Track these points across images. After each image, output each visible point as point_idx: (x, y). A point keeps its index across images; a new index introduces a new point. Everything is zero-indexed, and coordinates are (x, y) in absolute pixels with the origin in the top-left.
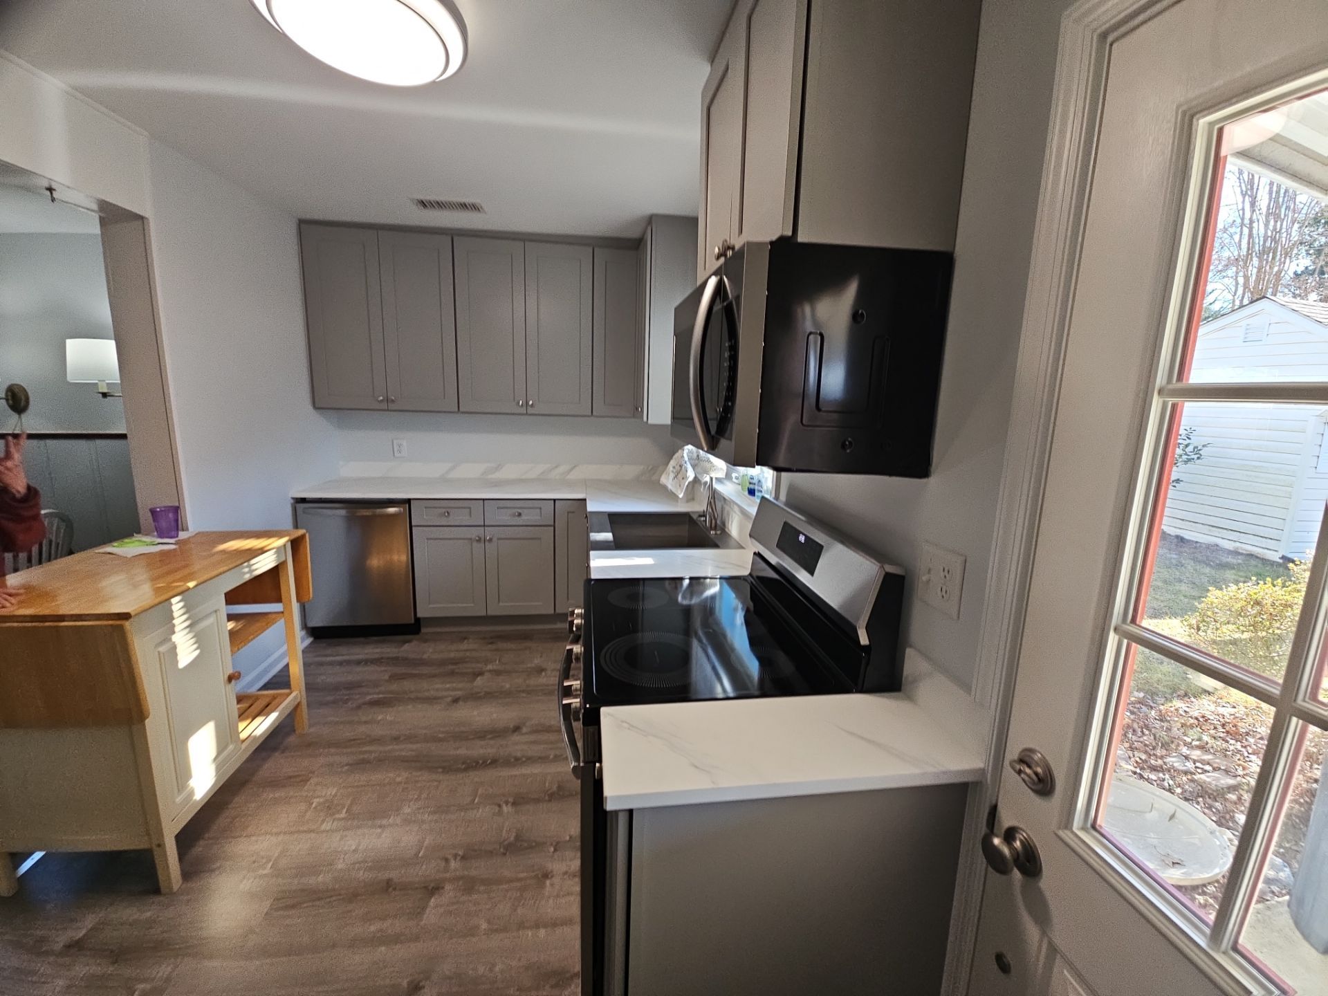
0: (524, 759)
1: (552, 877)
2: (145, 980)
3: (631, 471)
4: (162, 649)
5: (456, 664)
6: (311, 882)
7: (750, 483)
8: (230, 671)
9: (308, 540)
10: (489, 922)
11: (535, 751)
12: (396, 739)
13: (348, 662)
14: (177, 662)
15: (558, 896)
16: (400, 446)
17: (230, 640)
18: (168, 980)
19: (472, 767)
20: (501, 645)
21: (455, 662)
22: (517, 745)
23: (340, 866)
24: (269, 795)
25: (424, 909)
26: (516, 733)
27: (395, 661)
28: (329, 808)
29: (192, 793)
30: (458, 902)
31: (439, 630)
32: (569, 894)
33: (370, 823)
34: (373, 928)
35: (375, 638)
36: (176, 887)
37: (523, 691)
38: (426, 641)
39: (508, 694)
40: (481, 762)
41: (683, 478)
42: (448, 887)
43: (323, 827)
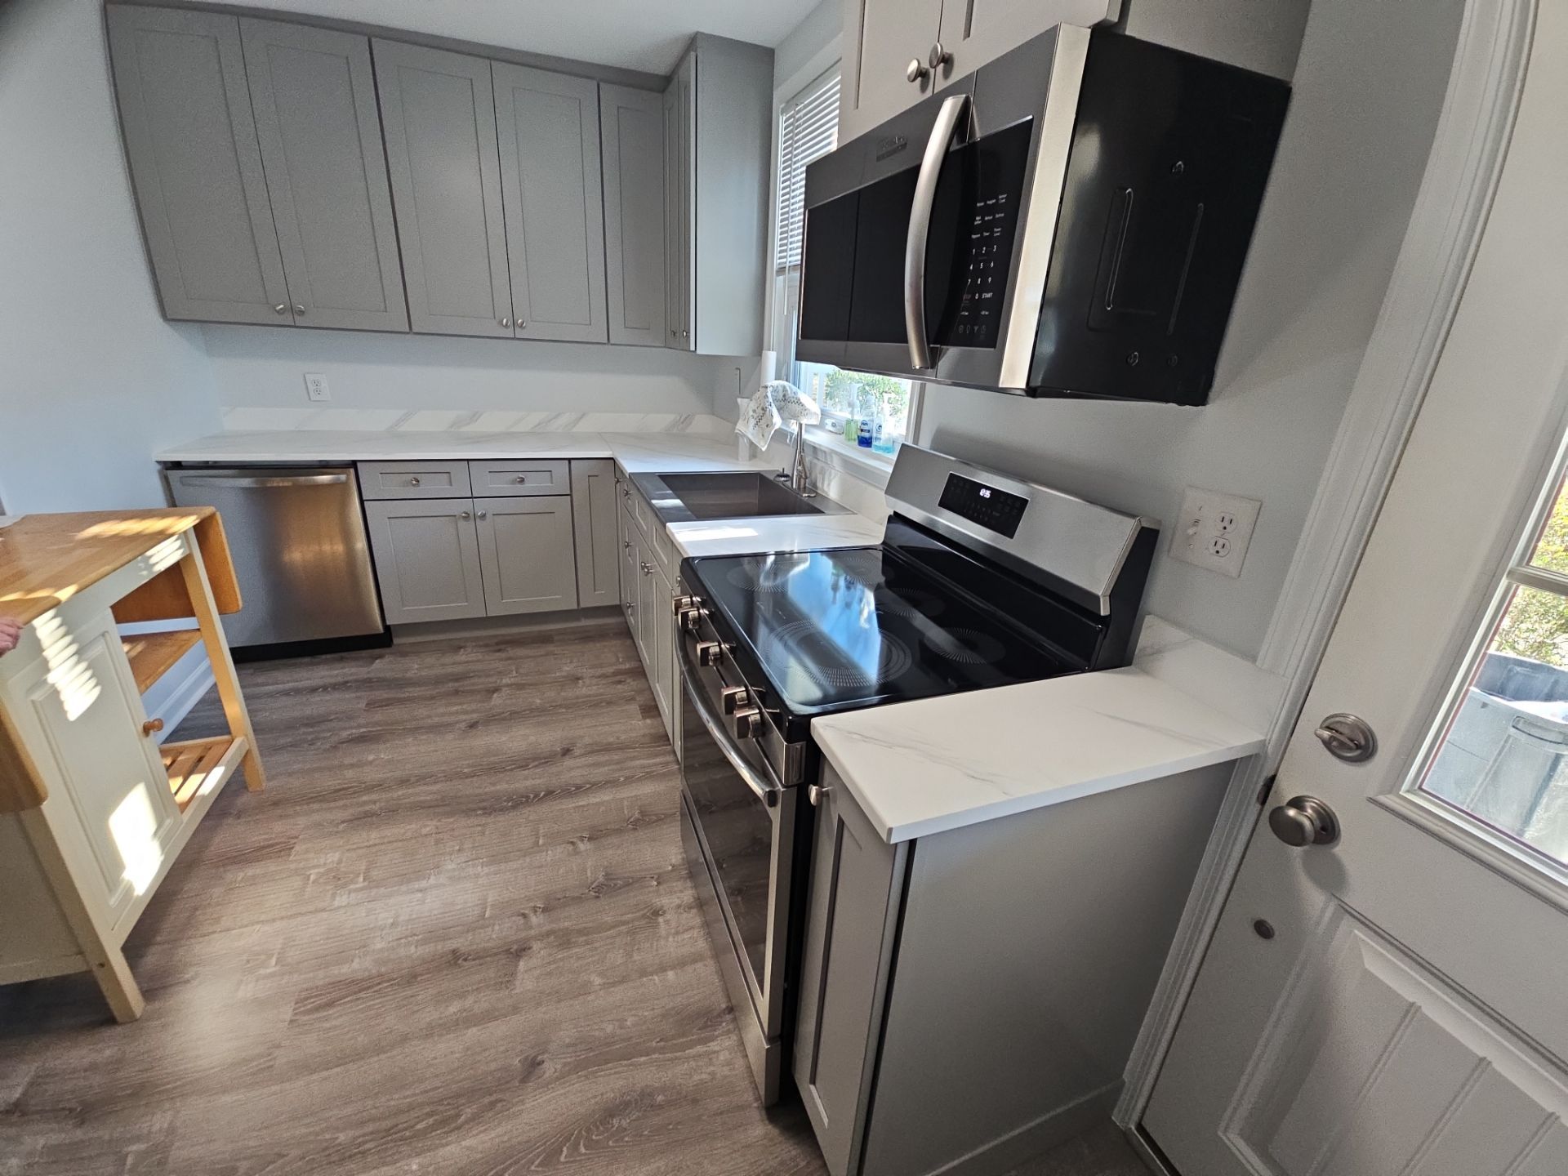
0: (588, 786)
1: (664, 912)
2: (138, 1139)
3: (660, 421)
4: (37, 696)
5: (457, 680)
6: (343, 971)
7: (862, 430)
8: (144, 719)
9: (220, 522)
10: (601, 974)
11: (599, 774)
12: (404, 782)
13: (297, 691)
14: (64, 713)
15: (677, 933)
16: (317, 383)
17: (132, 668)
18: (171, 1131)
19: (522, 803)
20: (512, 652)
21: (457, 678)
22: (573, 770)
23: (379, 945)
24: (238, 875)
25: (513, 974)
26: (567, 757)
27: (367, 683)
28: (337, 879)
29: (129, 889)
30: (554, 962)
31: (419, 639)
32: (692, 928)
33: (404, 888)
34: (452, 1009)
35: (328, 656)
36: (138, 1012)
37: (560, 706)
38: (404, 654)
39: (541, 711)
40: (532, 796)
41: (767, 426)
42: (536, 946)
43: (336, 903)
